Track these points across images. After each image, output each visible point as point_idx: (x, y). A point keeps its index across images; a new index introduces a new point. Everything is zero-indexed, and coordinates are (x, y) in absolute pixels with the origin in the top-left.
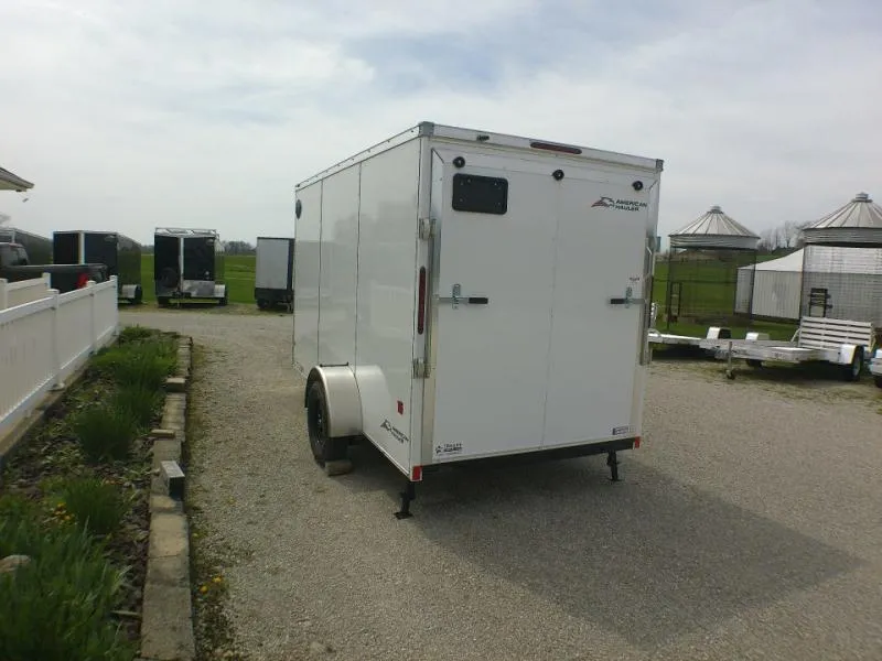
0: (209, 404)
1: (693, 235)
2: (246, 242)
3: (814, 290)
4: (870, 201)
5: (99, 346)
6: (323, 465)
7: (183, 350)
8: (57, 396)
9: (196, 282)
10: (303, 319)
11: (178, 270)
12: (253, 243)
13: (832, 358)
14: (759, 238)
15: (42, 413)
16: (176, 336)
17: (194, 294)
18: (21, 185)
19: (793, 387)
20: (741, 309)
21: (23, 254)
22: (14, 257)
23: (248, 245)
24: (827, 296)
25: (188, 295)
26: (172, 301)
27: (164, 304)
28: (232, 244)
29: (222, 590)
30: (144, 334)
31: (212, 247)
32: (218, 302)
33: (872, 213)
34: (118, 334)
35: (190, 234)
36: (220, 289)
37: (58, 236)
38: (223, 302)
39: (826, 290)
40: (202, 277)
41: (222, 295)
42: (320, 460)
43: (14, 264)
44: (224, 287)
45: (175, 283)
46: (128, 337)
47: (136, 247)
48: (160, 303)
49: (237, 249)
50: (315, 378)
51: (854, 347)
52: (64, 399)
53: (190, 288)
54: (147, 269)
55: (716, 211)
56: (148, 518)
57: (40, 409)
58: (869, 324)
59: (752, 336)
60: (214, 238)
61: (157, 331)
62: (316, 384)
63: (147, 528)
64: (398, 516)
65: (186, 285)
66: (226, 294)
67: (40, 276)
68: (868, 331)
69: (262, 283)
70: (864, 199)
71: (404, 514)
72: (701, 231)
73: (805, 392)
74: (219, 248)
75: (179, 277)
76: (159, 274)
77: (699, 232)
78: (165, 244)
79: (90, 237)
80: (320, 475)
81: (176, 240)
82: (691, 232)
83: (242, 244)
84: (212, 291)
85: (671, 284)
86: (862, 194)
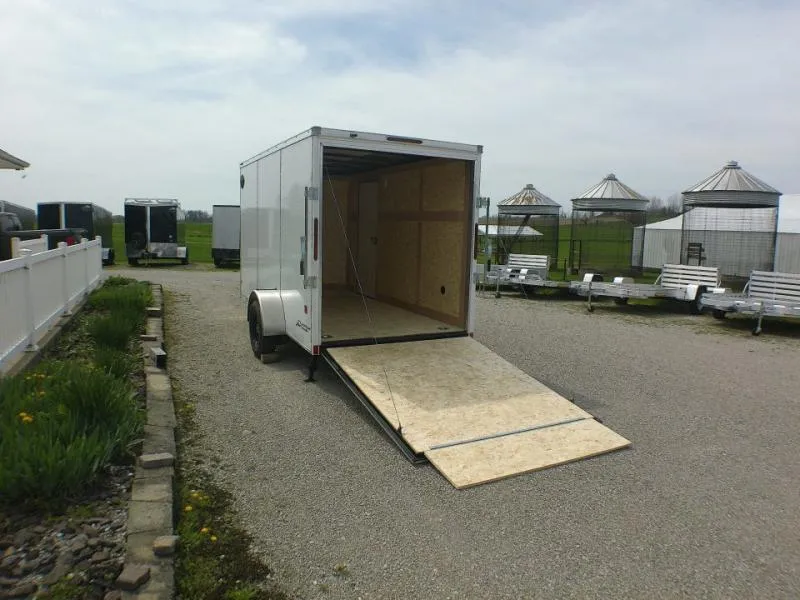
0: (178, 327)
1: (591, 199)
2: (203, 210)
3: (690, 244)
4: (739, 168)
5: (90, 290)
6: (259, 358)
7: (156, 293)
8: (68, 319)
9: (161, 244)
10: (247, 273)
11: (146, 236)
12: (210, 212)
13: (679, 295)
14: (648, 201)
15: (59, 328)
16: (148, 284)
17: (160, 254)
18: (19, 165)
19: (639, 317)
20: (635, 263)
21: (17, 221)
22: (10, 223)
23: (206, 214)
24: (702, 250)
25: (154, 256)
26: (140, 262)
27: (134, 263)
28: (190, 212)
29: (192, 411)
30: (124, 282)
31: (173, 215)
32: (180, 262)
33: (739, 178)
34: (103, 282)
35: (155, 202)
36: (182, 251)
37: (42, 207)
38: (184, 262)
39: (701, 245)
40: (166, 240)
41: (183, 256)
42: (258, 355)
43: (9, 229)
44: (184, 249)
45: (144, 245)
46: (111, 283)
47: (108, 216)
48: (130, 263)
49: (195, 217)
50: (253, 298)
51: (696, 287)
52: (72, 321)
53: (157, 250)
54: (119, 236)
55: (612, 178)
56: (145, 376)
57: (57, 326)
58: (715, 269)
59: (618, 280)
60: (176, 207)
61: (133, 280)
62: (255, 303)
63: (145, 381)
64: (307, 381)
65: (152, 247)
66: (187, 255)
67: (39, 237)
68: (715, 274)
69: (217, 244)
70: (734, 166)
71: (311, 380)
72: (598, 195)
73: (648, 320)
74: (180, 216)
75: (146, 241)
76: (129, 238)
77: (595, 196)
78: (134, 212)
79: (70, 207)
80: (258, 364)
81: (143, 209)
82: (589, 197)
83: (200, 213)
84: (176, 252)
85: (573, 242)
86: (733, 162)
